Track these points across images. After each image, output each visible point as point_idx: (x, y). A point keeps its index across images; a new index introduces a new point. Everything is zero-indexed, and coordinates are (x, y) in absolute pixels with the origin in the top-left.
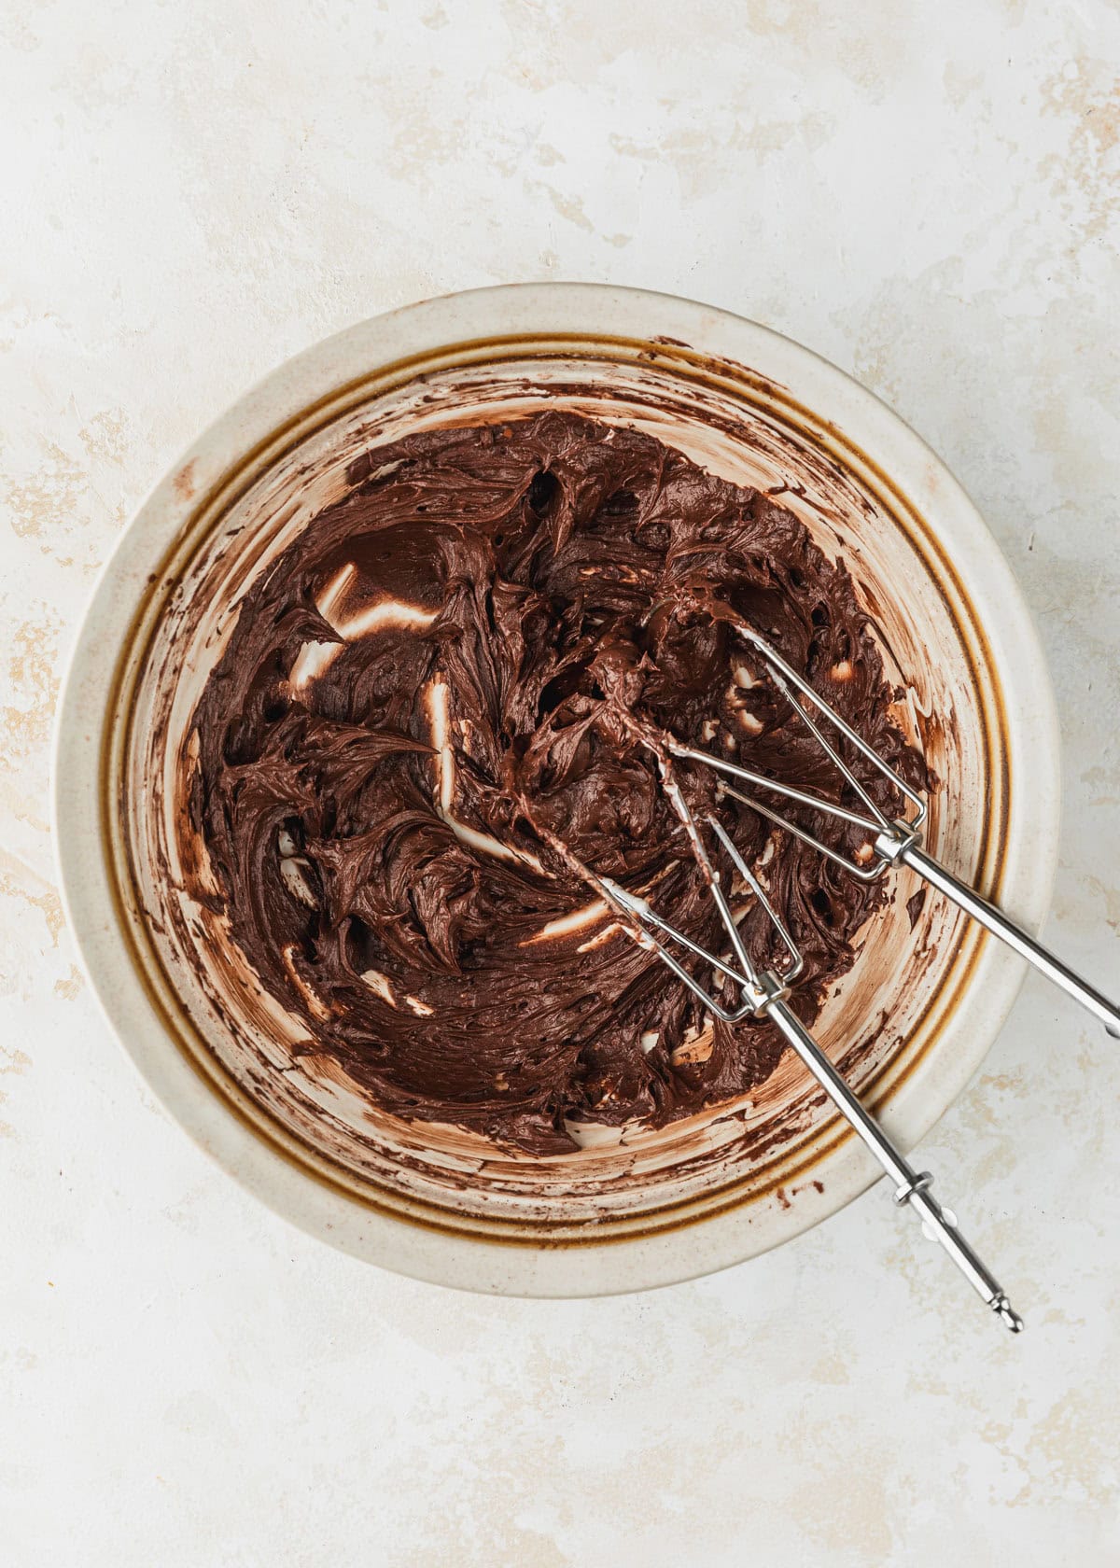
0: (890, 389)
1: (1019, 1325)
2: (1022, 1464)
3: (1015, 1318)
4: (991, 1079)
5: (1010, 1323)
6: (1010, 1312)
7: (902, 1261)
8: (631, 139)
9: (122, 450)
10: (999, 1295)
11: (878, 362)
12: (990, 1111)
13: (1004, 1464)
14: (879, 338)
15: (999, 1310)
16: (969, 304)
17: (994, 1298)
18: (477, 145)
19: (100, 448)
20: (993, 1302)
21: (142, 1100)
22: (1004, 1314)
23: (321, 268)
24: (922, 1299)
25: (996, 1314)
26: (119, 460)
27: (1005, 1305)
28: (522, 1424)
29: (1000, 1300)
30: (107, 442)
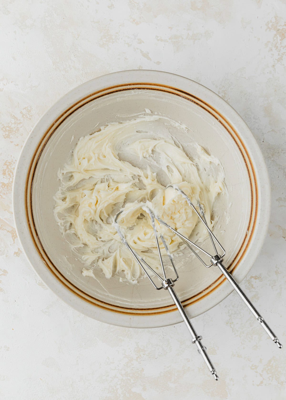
1: (218, 379)
2: (261, 375)
4: (253, 277)
5: (216, 378)
6: (216, 375)
7: (230, 323)
8: (161, 37)
9: (31, 116)
11: (224, 94)
12: (252, 285)
13: (256, 375)
14: (224, 88)
16: (247, 79)
17: (213, 371)
18: (122, 39)
19: (25, 116)
21: (36, 282)
22: (214, 375)
23: (82, 70)
24: (235, 333)
25: (212, 375)
26: (30, 119)
27: (215, 373)
28: (133, 365)
30: (27, 114)
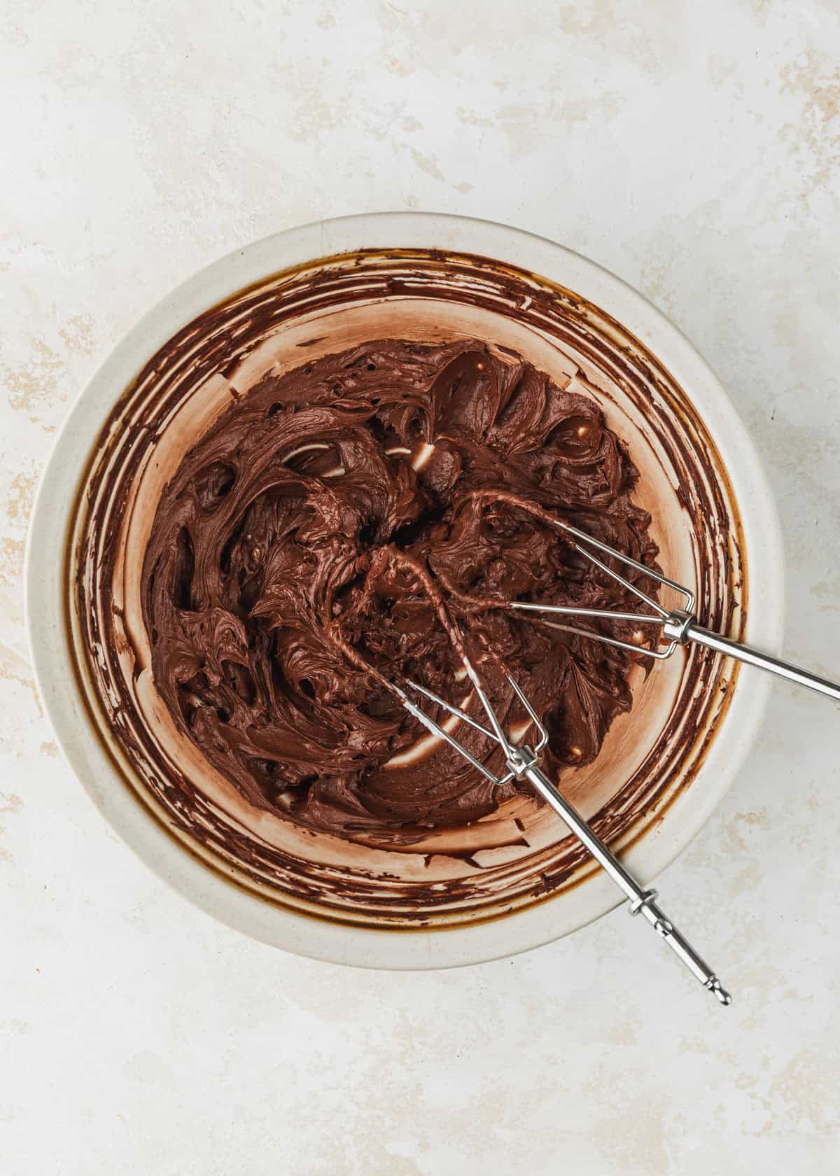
0: (666, 299)
1: (728, 999)
2: (766, 1105)
3: (725, 994)
4: (743, 816)
5: (722, 998)
6: (720, 990)
8: (473, 111)
9: (91, 345)
10: (712, 979)
11: (658, 279)
12: (742, 840)
13: (755, 1105)
14: (659, 261)
15: (713, 989)
16: (726, 236)
17: (709, 980)
18: (357, 117)
19: (75, 343)
20: (708, 984)
22: (717, 992)
23: (241, 209)
25: (711, 992)
26: (88, 352)
27: (717, 985)
28: (391, 1075)
29: (713, 982)
30: (80, 339)
